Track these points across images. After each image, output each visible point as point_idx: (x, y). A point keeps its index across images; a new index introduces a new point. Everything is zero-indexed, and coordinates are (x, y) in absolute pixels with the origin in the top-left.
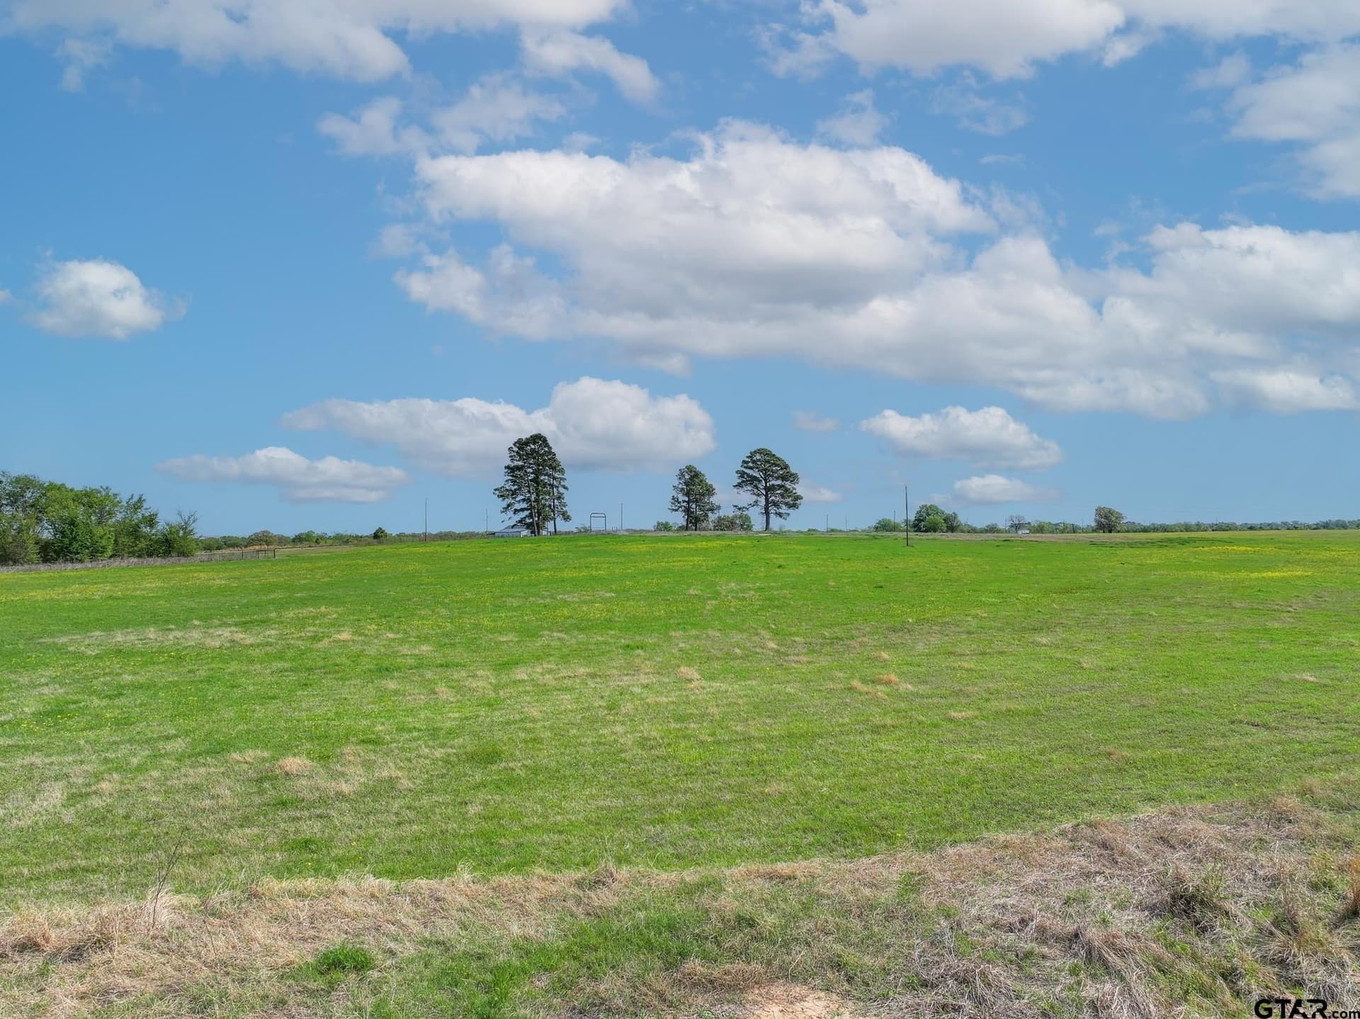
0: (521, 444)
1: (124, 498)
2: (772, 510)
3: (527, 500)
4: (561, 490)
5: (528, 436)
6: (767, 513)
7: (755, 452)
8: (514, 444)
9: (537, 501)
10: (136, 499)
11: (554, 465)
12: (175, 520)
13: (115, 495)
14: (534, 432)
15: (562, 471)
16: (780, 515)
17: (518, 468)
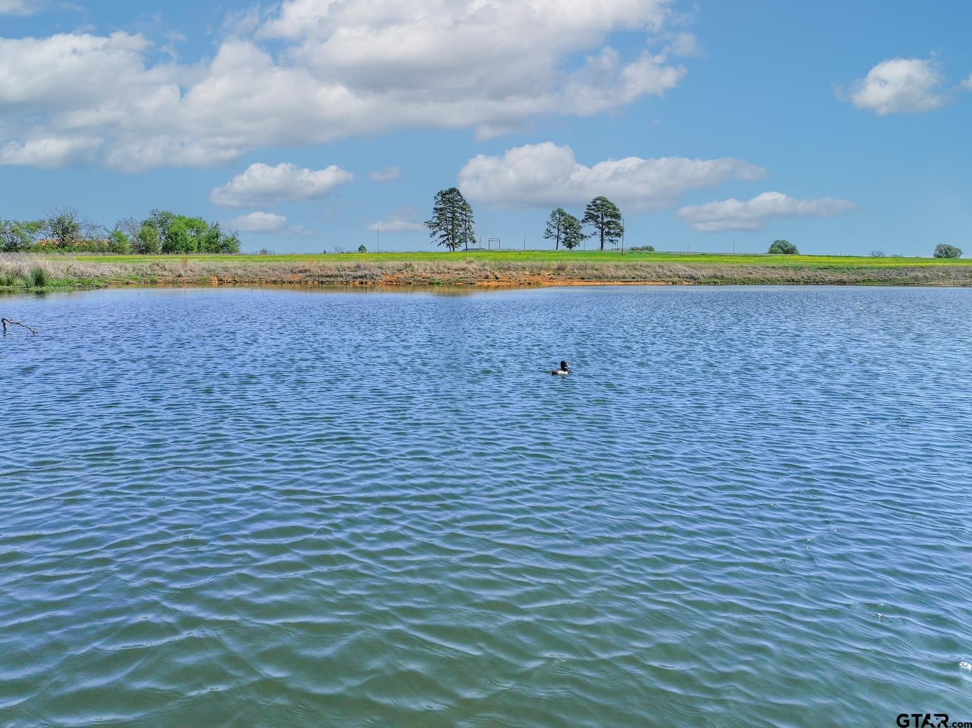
0: (443, 195)
1: (209, 223)
2: (606, 238)
3: (446, 229)
4: (471, 223)
5: (447, 189)
6: (602, 240)
7: (596, 199)
8: (438, 194)
9: (452, 230)
10: (215, 224)
11: (465, 207)
12: (230, 235)
13: (205, 222)
14: (452, 187)
15: (471, 212)
16: (612, 241)
17: (441, 209)
